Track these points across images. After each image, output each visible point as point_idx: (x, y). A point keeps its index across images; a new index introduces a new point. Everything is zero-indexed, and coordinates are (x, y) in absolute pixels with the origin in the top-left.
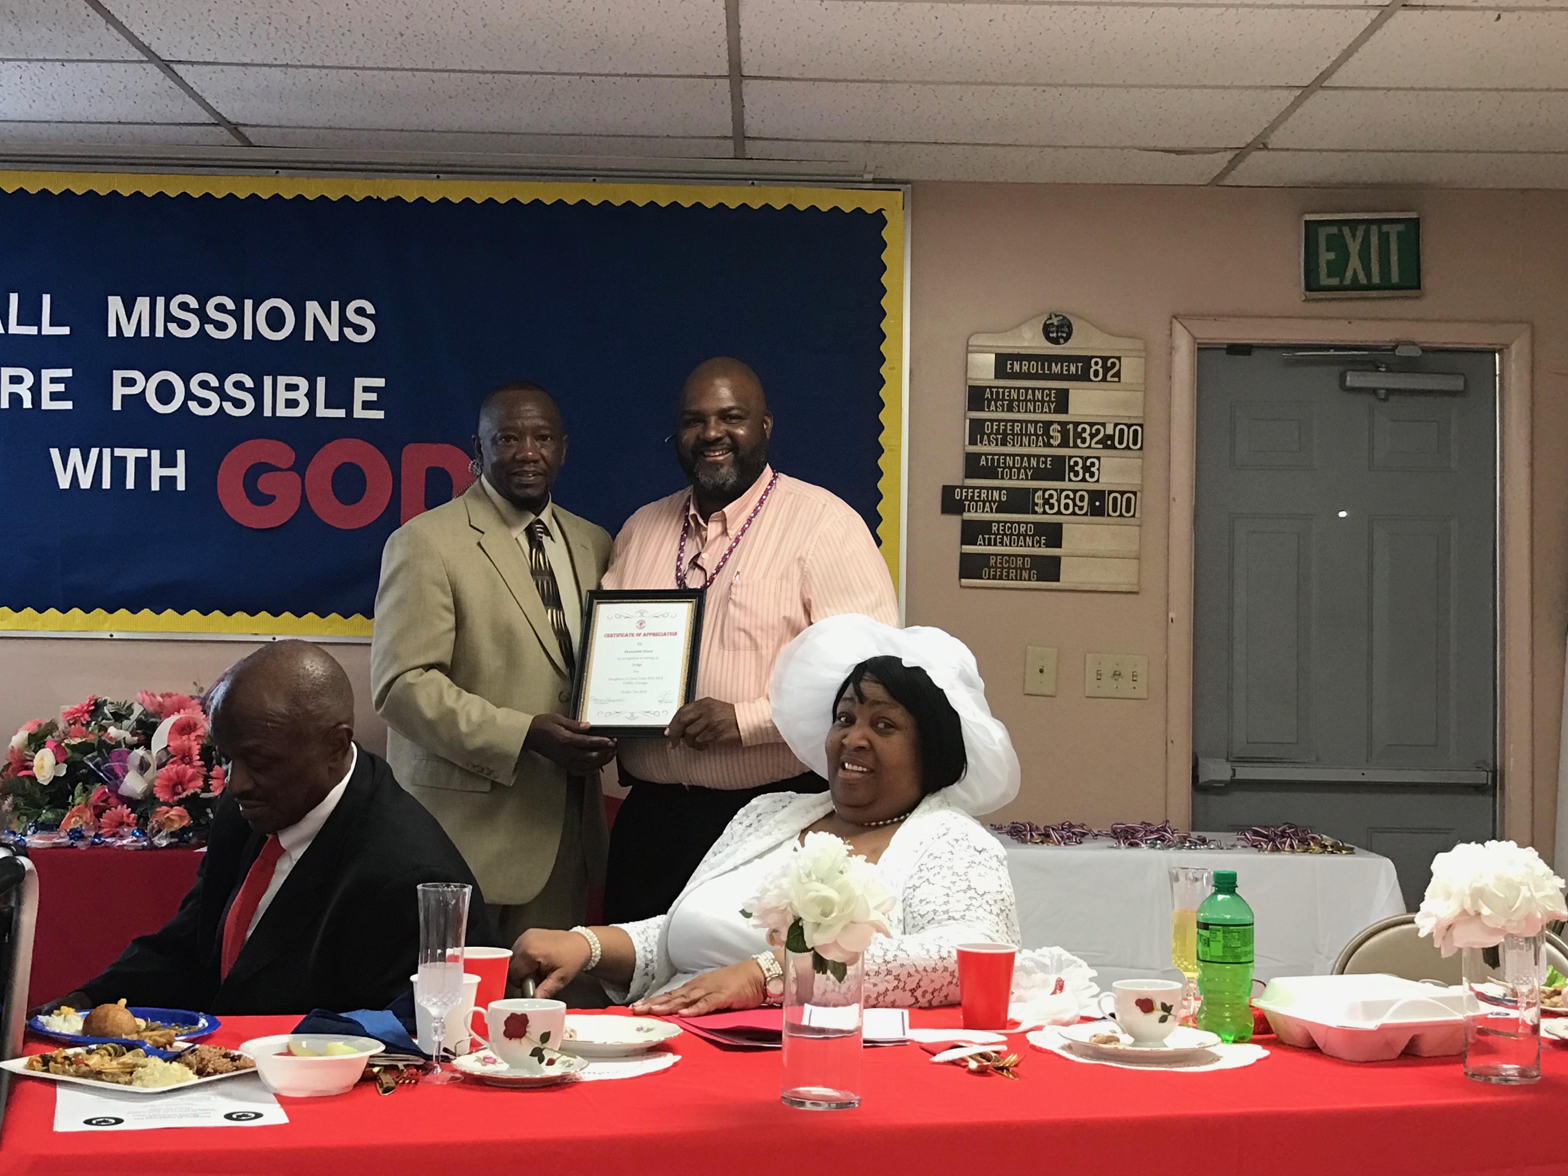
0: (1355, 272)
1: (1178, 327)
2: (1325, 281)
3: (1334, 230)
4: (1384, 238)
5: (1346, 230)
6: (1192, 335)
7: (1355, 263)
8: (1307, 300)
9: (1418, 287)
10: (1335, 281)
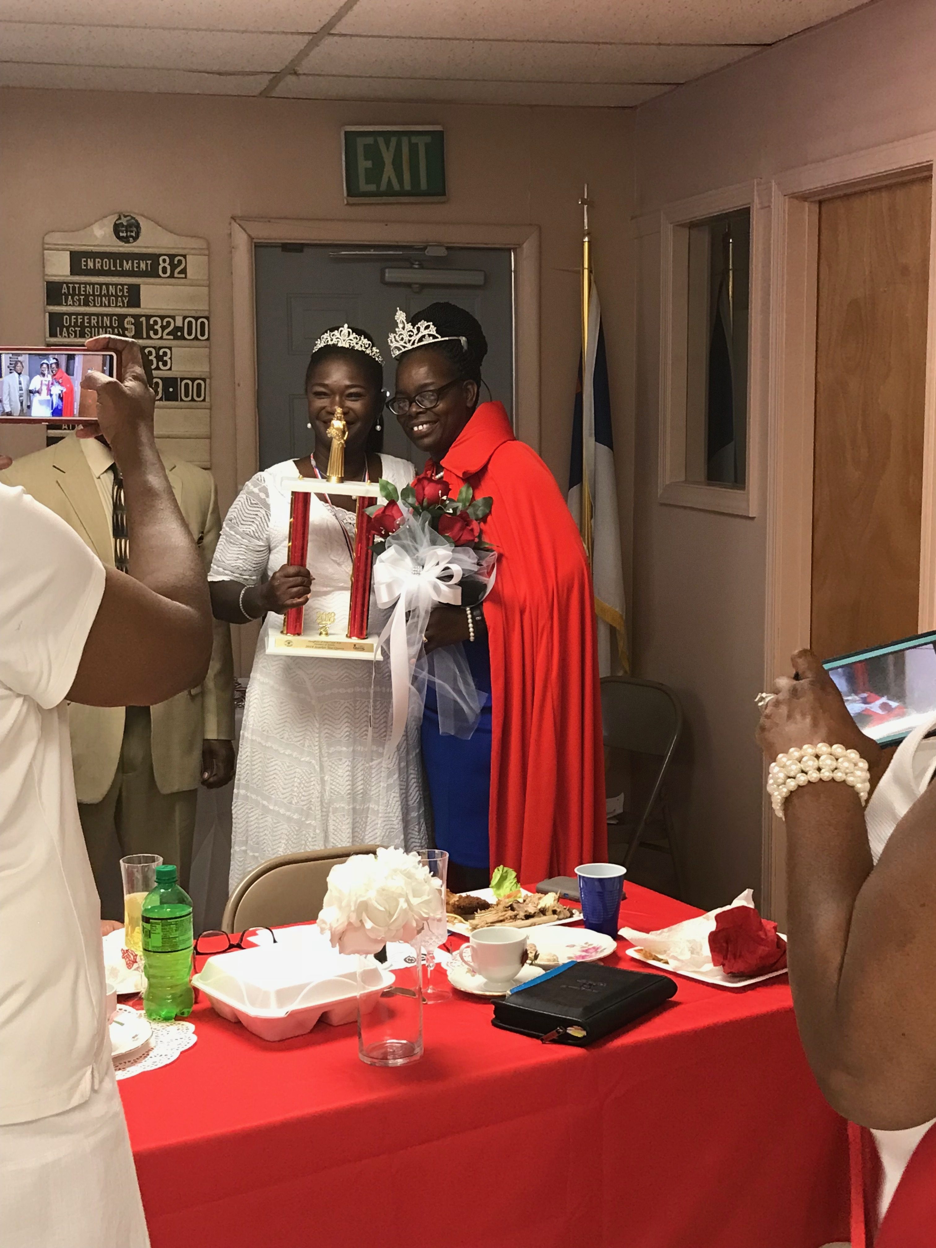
0: (389, 181)
1: (236, 226)
2: (364, 187)
3: (370, 140)
4: (413, 149)
5: (381, 140)
6: (249, 236)
7: (389, 172)
8: (348, 204)
9: (444, 194)
10: (372, 188)
